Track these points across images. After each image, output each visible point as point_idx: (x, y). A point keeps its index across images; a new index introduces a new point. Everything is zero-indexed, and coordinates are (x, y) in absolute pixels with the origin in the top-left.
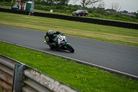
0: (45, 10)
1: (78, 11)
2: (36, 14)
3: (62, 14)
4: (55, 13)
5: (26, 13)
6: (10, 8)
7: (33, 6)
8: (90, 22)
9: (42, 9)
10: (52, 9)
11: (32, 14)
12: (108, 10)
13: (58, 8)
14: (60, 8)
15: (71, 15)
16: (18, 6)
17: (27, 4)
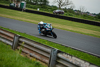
0: (34, 8)
1: (57, 11)
2: (27, 11)
3: (46, 12)
4: (41, 11)
5: (20, 9)
6: (8, 5)
7: (25, 5)
8: (66, 19)
9: (31, 8)
10: (38, 7)
11: (24, 11)
13: (42, 7)
14: (44, 7)
15: (52, 13)
16: (15, 4)
17: (21, 3)
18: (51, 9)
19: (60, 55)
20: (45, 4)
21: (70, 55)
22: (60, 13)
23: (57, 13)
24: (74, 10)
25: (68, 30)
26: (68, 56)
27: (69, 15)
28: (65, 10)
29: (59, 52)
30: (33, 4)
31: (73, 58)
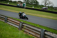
0: (31, 7)
2: (27, 8)
3: (37, 8)
4: (34, 8)
5: (23, 7)
6: (16, 5)
7: (25, 5)
9: (29, 6)
10: (33, 6)
11: (25, 8)
12: (54, 7)
13: (35, 6)
15: (41, 9)
16: (20, 5)
17: (23, 4)
18: (40, 7)
19: (46, 33)
20: (37, 4)
21: (52, 33)
22: (45, 9)
23: (44, 9)
24: (53, 7)
25: (50, 18)
26: (51, 33)
27: (51, 10)
28: (49, 7)
29: (45, 31)
30: (30, 4)
31: (54, 34)
